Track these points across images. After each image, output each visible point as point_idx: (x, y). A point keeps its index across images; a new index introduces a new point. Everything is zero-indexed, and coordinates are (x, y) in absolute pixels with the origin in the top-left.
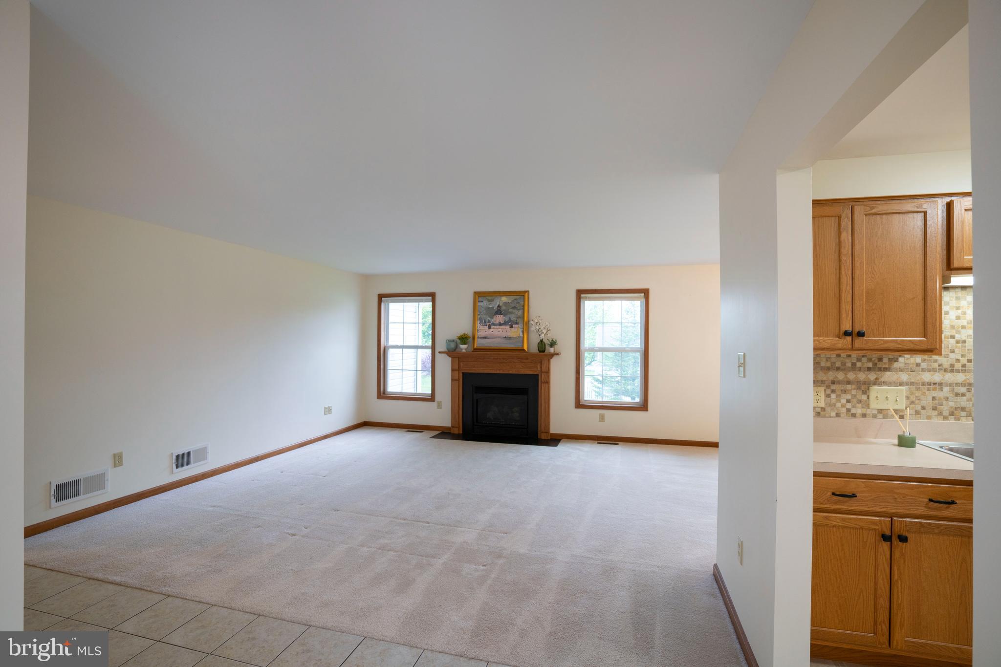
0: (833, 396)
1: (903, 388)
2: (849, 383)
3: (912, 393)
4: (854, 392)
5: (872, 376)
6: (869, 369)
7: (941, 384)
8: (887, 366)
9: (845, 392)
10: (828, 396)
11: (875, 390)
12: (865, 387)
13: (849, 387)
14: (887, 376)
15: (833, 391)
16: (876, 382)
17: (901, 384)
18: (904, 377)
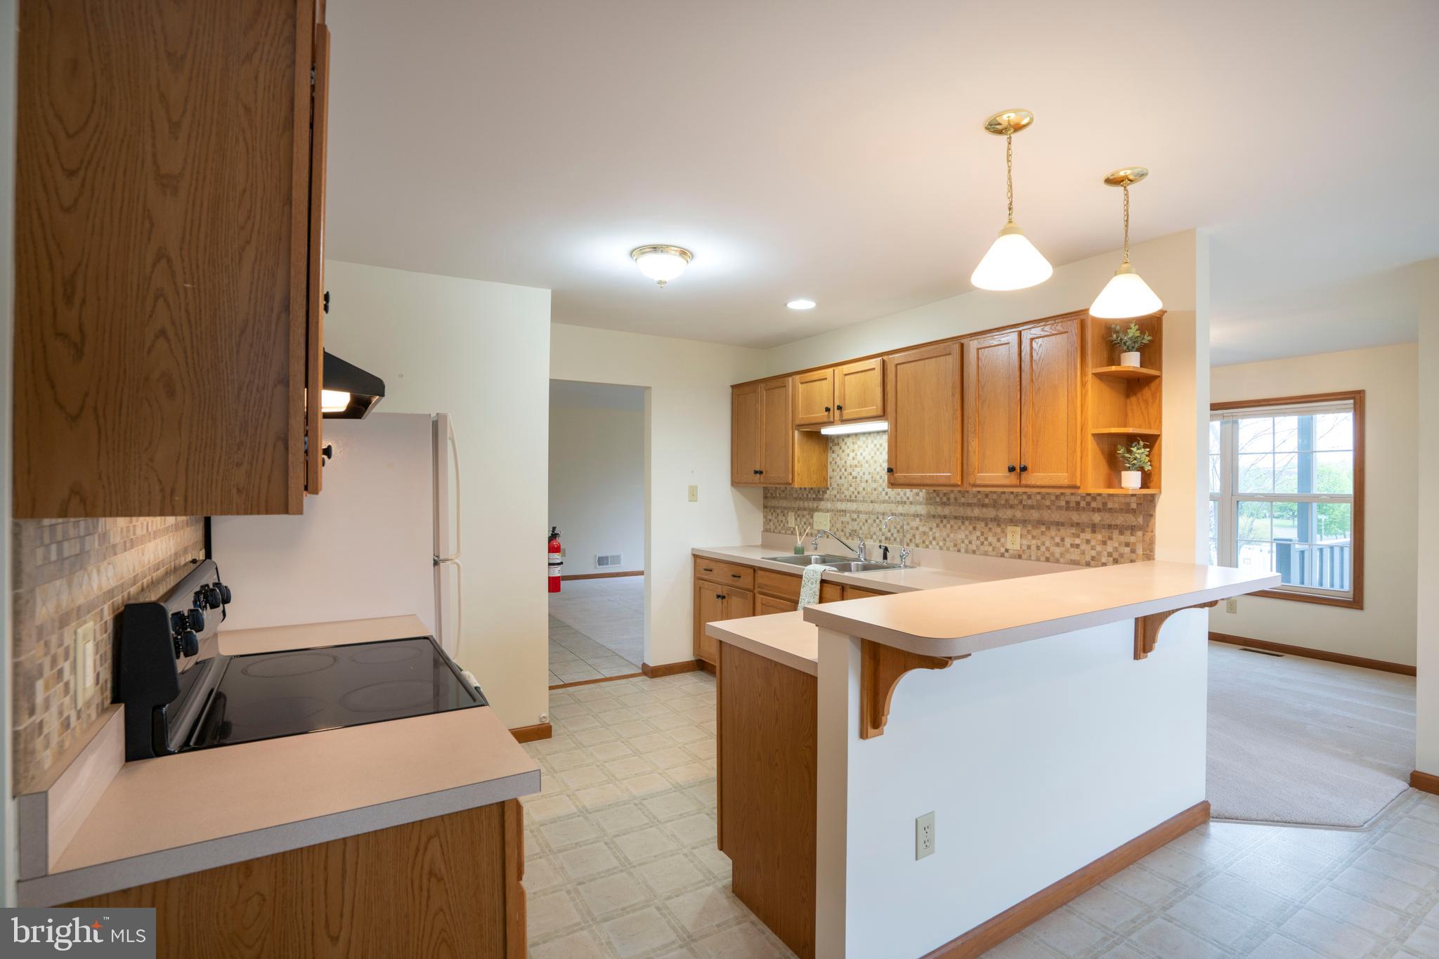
0: (798, 519)
1: (828, 514)
2: (805, 509)
3: (833, 519)
4: (807, 517)
5: (814, 504)
6: (814, 499)
7: (845, 511)
8: (821, 497)
9: (803, 516)
10: (796, 519)
11: (816, 514)
12: (812, 511)
13: (805, 513)
14: (823, 505)
15: (798, 516)
16: (817, 510)
17: (828, 511)
18: (829, 505)
